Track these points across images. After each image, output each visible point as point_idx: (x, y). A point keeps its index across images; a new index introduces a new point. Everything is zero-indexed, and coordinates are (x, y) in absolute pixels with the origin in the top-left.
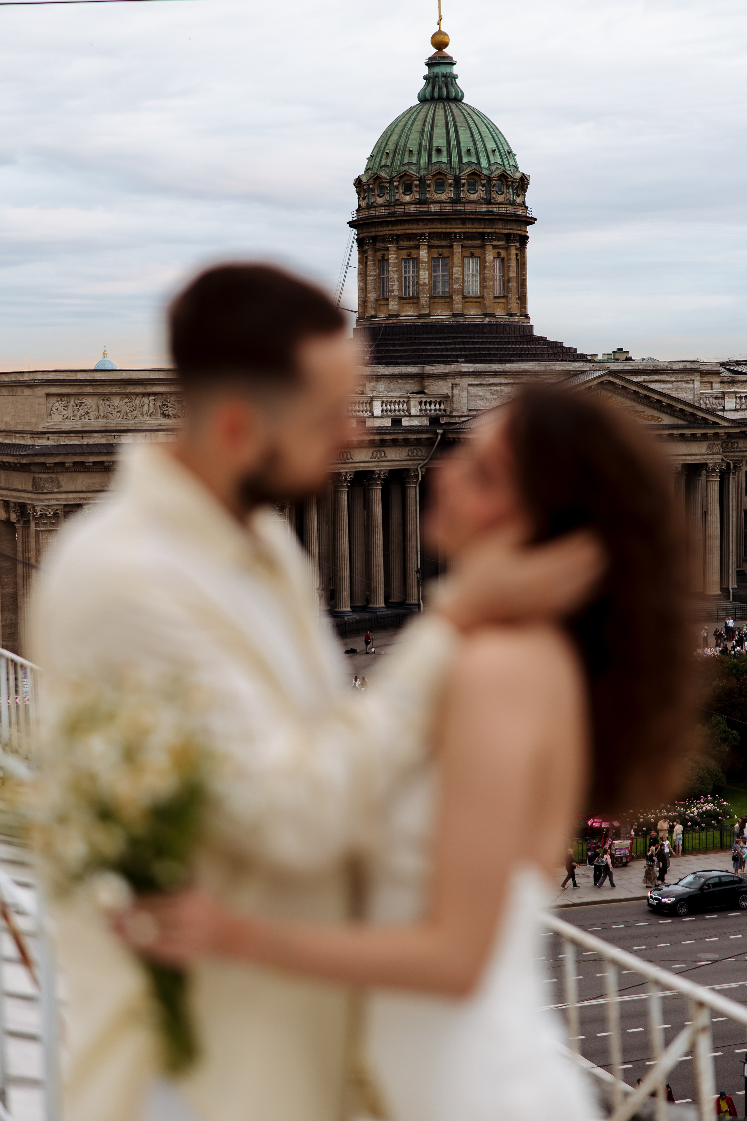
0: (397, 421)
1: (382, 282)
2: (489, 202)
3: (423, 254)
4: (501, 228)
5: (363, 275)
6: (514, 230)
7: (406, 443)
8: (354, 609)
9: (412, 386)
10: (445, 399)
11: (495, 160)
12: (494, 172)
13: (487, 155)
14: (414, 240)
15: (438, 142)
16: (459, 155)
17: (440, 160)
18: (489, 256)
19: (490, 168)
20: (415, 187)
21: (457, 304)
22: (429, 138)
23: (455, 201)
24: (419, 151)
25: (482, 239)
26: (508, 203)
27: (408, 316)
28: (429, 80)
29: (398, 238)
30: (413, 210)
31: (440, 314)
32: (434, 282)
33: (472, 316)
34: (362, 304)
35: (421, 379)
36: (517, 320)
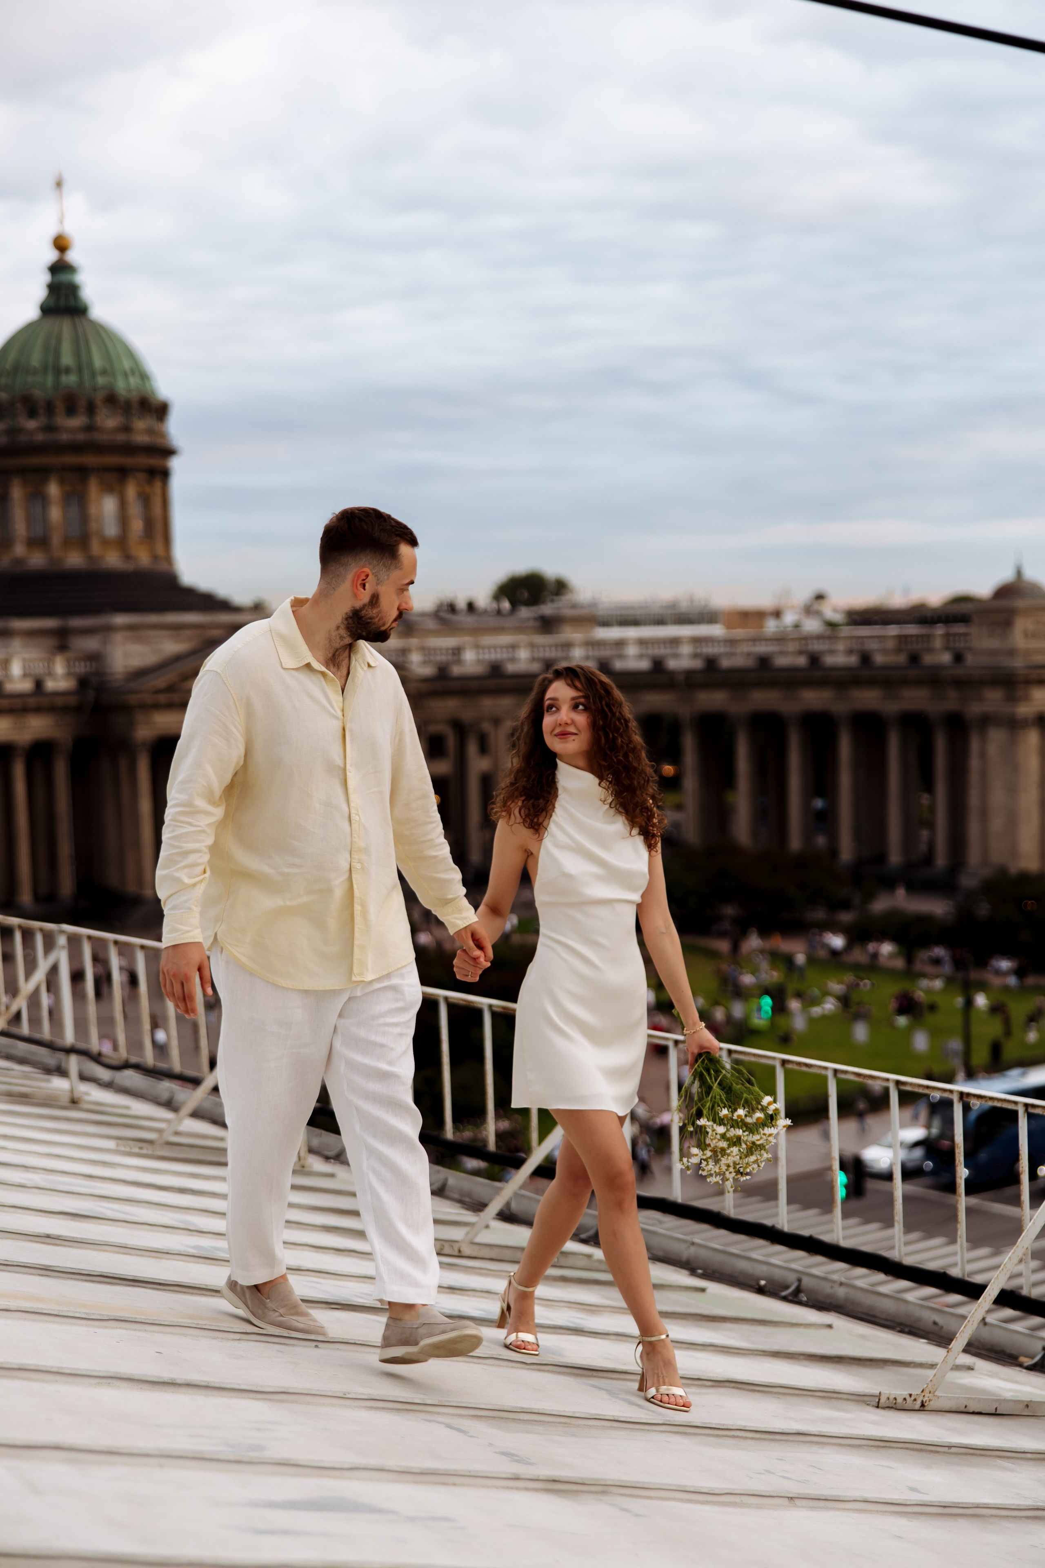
0: (39, 684)
1: (5, 521)
2: (126, 429)
4: (141, 461)
6: (154, 462)
7: (50, 709)
9: (53, 642)
10: (95, 657)
11: (133, 381)
12: (134, 396)
13: (126, 375)
14: (42, 474)
15: (67, 359)
16: (93, 374)
17: (70, 380)
18: (131, 491)
19: (129, 391)
20: (41, 411)
21: (96, 548)
22: (57, 354)
23: (90, 428)
24: (45, 369)
25: (123, 473)
26: (151, 432)
27: (37, 560)
28: (53, 288)
29: (23, 472)
30: (40, 437)
31: (75, 560)
32: (67, 520)
33: (114, 560)
35: (62, 634)
36: (164, 566)
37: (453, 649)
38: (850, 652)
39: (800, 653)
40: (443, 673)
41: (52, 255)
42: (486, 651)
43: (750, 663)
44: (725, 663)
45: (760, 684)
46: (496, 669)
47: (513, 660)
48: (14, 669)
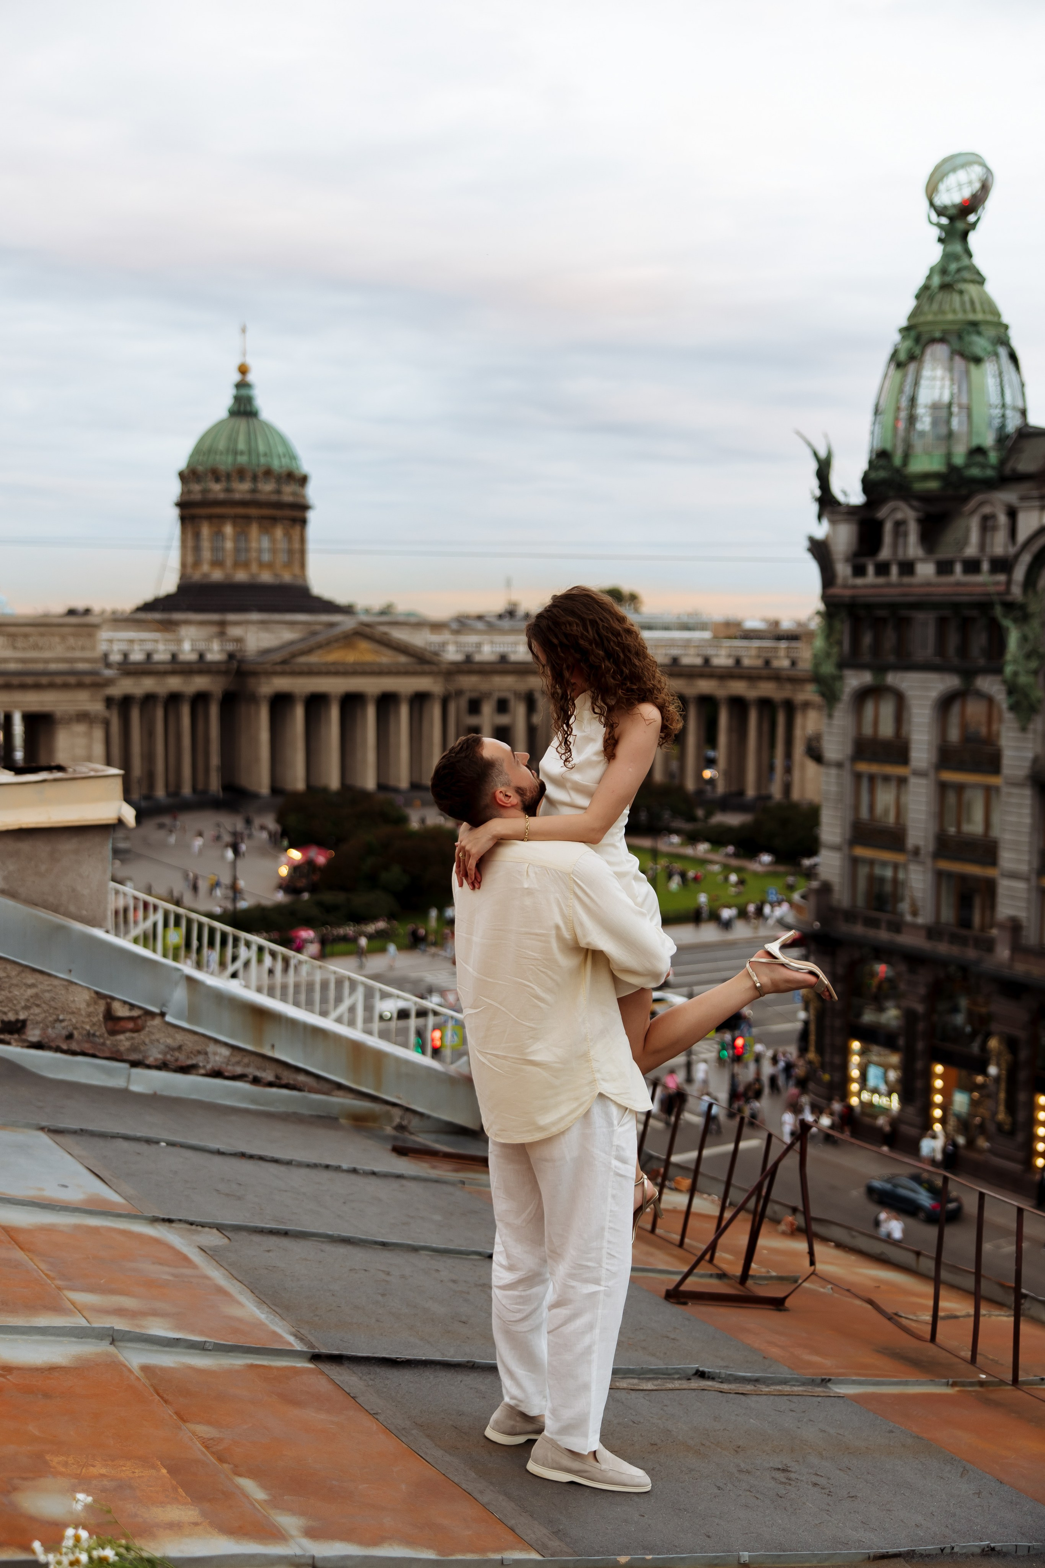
0: (201, 656)
1: (197, 549)
2: (278, 492)
3: (228, 530)
4: (288, 513)
5: (183, 544)
6: (296, 514)
7: (209, 672)
8: (168, 794)
9: (214, 630)
10: (239, 640)
11: (285, 461)
12: (284, 470)
13: (279, 457)
14: (222, 518)
15: (241, 445)
16: (258, 455)
17: (242, 460)
18: (279, 533)
19: (281, 467)
20: (223, 479)
21: (254, 568)
22: (236, 441)
23: (254, 491)
24: (228, 451)
25: (274, 520)
26: (294, 494)
27: (217, 575)
28: (237, 399)
29: (210, 518)
30: (222, 496)
31: (241, 576)
32: (237, 550)
33: (266, 577)
34: (184, 565)
35: (222, 624)
36: (299, 582)
37: (476, 644)
38: (729, 656)
39: (698, 655)
40: (469, 659)
41: (236, 377)
42: (498, 646)
45: (676, 674)
46: (503, 658)
47: (515, 652)
48: (187, 646)
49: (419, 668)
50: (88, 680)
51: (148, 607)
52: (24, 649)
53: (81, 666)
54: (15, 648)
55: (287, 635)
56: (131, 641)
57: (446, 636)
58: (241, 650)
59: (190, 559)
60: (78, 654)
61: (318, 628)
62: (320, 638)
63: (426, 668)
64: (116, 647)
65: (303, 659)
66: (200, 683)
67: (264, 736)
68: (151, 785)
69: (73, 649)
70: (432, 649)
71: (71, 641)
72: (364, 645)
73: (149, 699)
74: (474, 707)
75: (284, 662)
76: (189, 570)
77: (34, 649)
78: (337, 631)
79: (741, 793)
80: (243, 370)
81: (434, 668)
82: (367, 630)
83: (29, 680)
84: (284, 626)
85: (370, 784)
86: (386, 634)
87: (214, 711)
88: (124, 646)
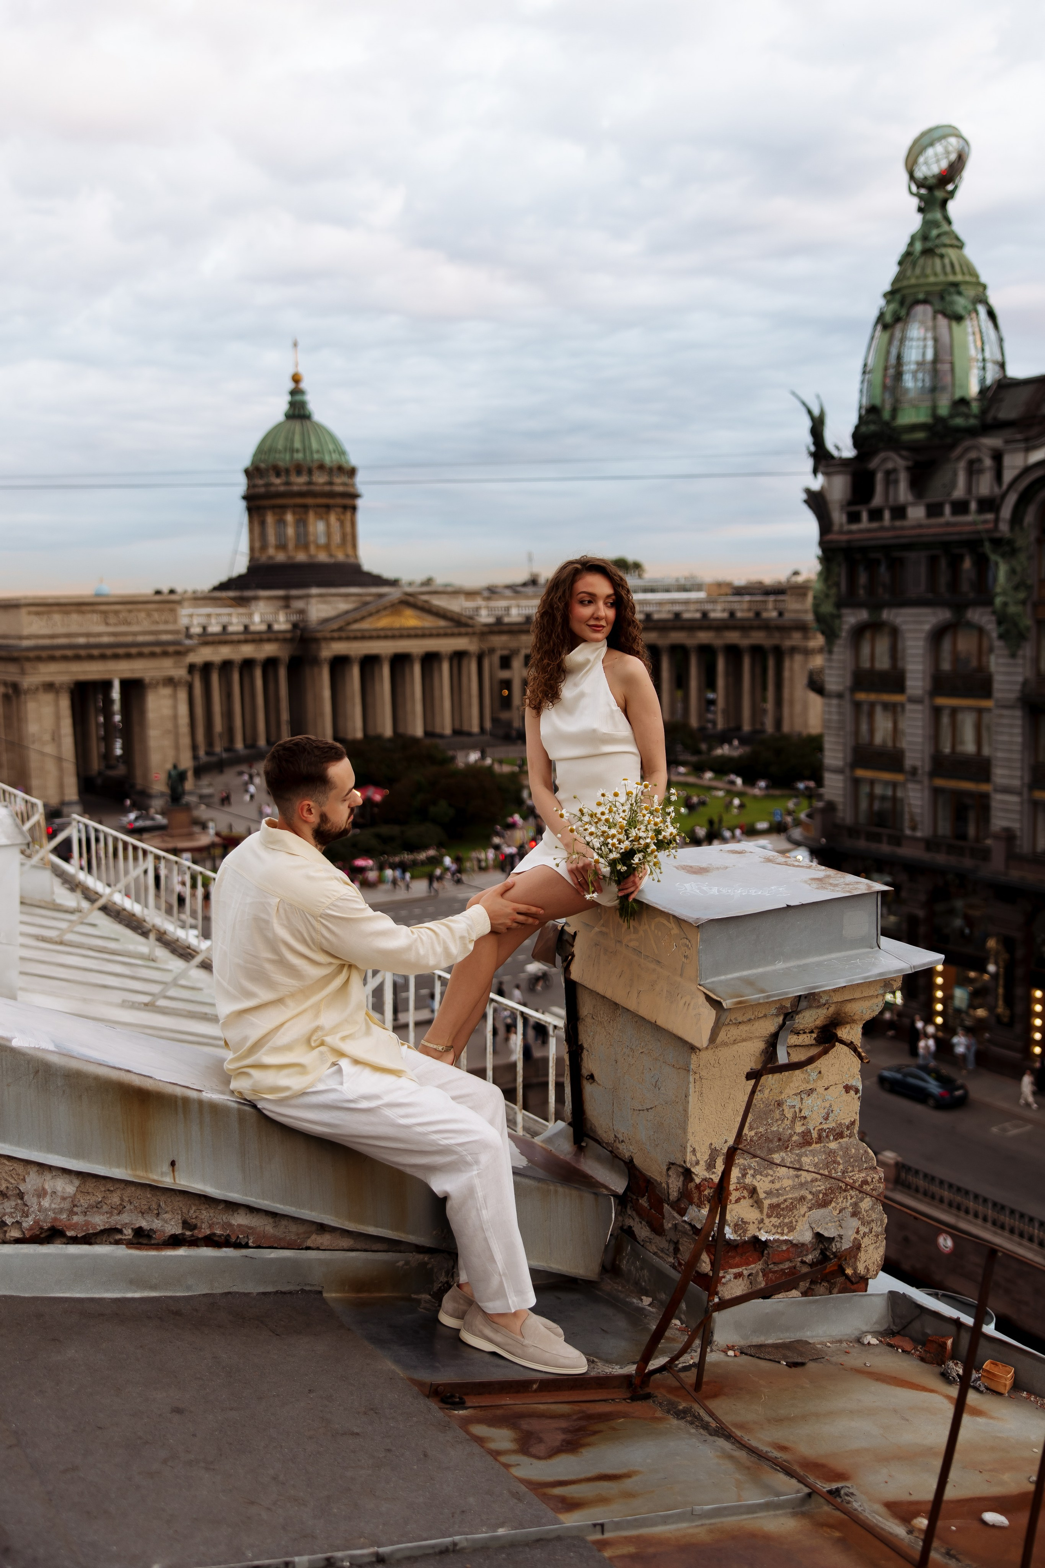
0: (270, 626)
1: (263, 535)
2: (331, 483)
3: (289, 517)
4: (339, 501)
5: (251, 531)
6: (348, 502)
7: (276, 640)
8: (246, 746)
9: (280, 603)
10: (302, 612)
11: (335, 456)
12: (335, 464)
13: (330, 453)
14: (283, 508)
15: (297, 445)
16: (312, 453)
17: (299, 456)
18: (333, 518)
19: (332, 462)
20: (283, 474)
21: (313, 550)
22: (292, 441)
23: (310, 483)
24: (285, 450)
25: (328, 507)
26: (346, 485)
27: (281, 557)
28: (292, 404)
29: (273, 507)
30: (282, 488)
31: (301, 557)
32: (298, 535)
33: (322, 557)
34: (252, 549)
35: (287, 599)
36: (352, 560)
37: (505, 607)
38: (724, 610)
40: (499, 621)
41: (290, 385)
42: (522, 608)
43: (670, 616)
44: (656, 616)
45: (675, 628)
48: (257, 618)
49: (456, 630)
50: (171, 649)
51: (223, 587)
52: (115, 625)
53: (165, 637)
54: (107, 624)
55: (343, 606)
56: (209, 616)
57: (480, 602)
58: (303, 621)
59: (257, 545)
60: (162, 627)
61: (368, 599)
62: (371, 608)
63: (463, 630)
64: (196, 621)
65: (356, 626)
66: (269, 650)
67: (327, 693)
68: (231, 739)
69: (157, 623)
70: (468, 613)
71: (156, 616)
72: (409, 612)
73: (226, 665)
74: (506, 662)
75: (340, 629)
76: (257, 554)
77: (124, 624)
78: (385, 601)
79: (739, 728)
80: (296, 379)
81: (470, 630)
82: (411, 599)
83: (121, 651)
84: (339, 598)
85: (419, 732)
86: (426, 602)
87: (282, 673)
88: (203, 620)
